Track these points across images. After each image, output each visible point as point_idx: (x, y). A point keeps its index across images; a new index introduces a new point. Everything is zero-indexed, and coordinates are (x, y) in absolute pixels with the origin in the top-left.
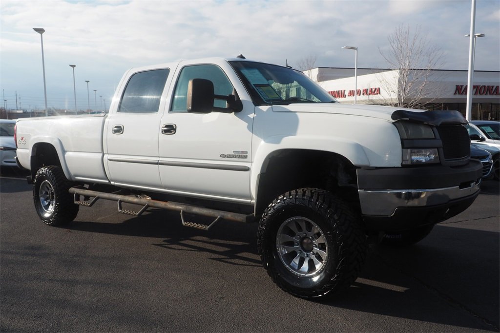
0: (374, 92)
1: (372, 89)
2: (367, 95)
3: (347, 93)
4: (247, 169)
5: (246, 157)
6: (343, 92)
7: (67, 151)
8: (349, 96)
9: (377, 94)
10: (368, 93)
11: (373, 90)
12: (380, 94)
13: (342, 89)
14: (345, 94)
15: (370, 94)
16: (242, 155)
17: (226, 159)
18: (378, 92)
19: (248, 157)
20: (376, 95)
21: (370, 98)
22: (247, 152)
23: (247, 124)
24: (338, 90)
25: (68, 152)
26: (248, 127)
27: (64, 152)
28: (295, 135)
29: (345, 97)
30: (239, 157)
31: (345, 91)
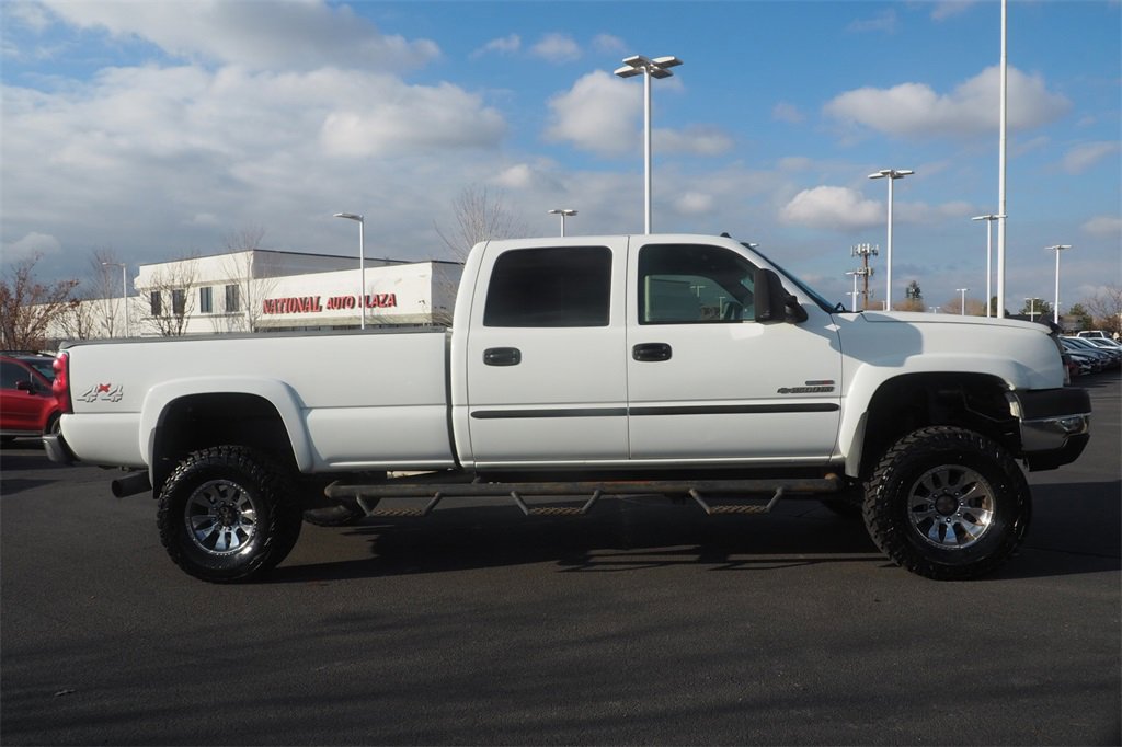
0: (384, 302)
1: (378, 296)
2: (370, 306)
3: (324, 302)
4: (833, 408)
5: (831, 389)
6: (315, 300)
7: (311, 409)
8: (328, 308)
9: (390, 305)
10: (371, 303)
11: (381, 298)
12: (395, 304)
13: (314, 295)
14: (320, 304)
15: (374, 306)
16: (826, 387)
17: (790, 395)
18: (392, 302)
19: (835, 390)
20: (389, 308)
21: (375, 314)
22: (832, 382)
23: (828, 340)
24: (303, 296)
25: (314, 410)
26: (832, 345)
27: (303, 410)
28: (920, 353)
29: (321, 310)
30: (819, 390)
31: (319, 298)
